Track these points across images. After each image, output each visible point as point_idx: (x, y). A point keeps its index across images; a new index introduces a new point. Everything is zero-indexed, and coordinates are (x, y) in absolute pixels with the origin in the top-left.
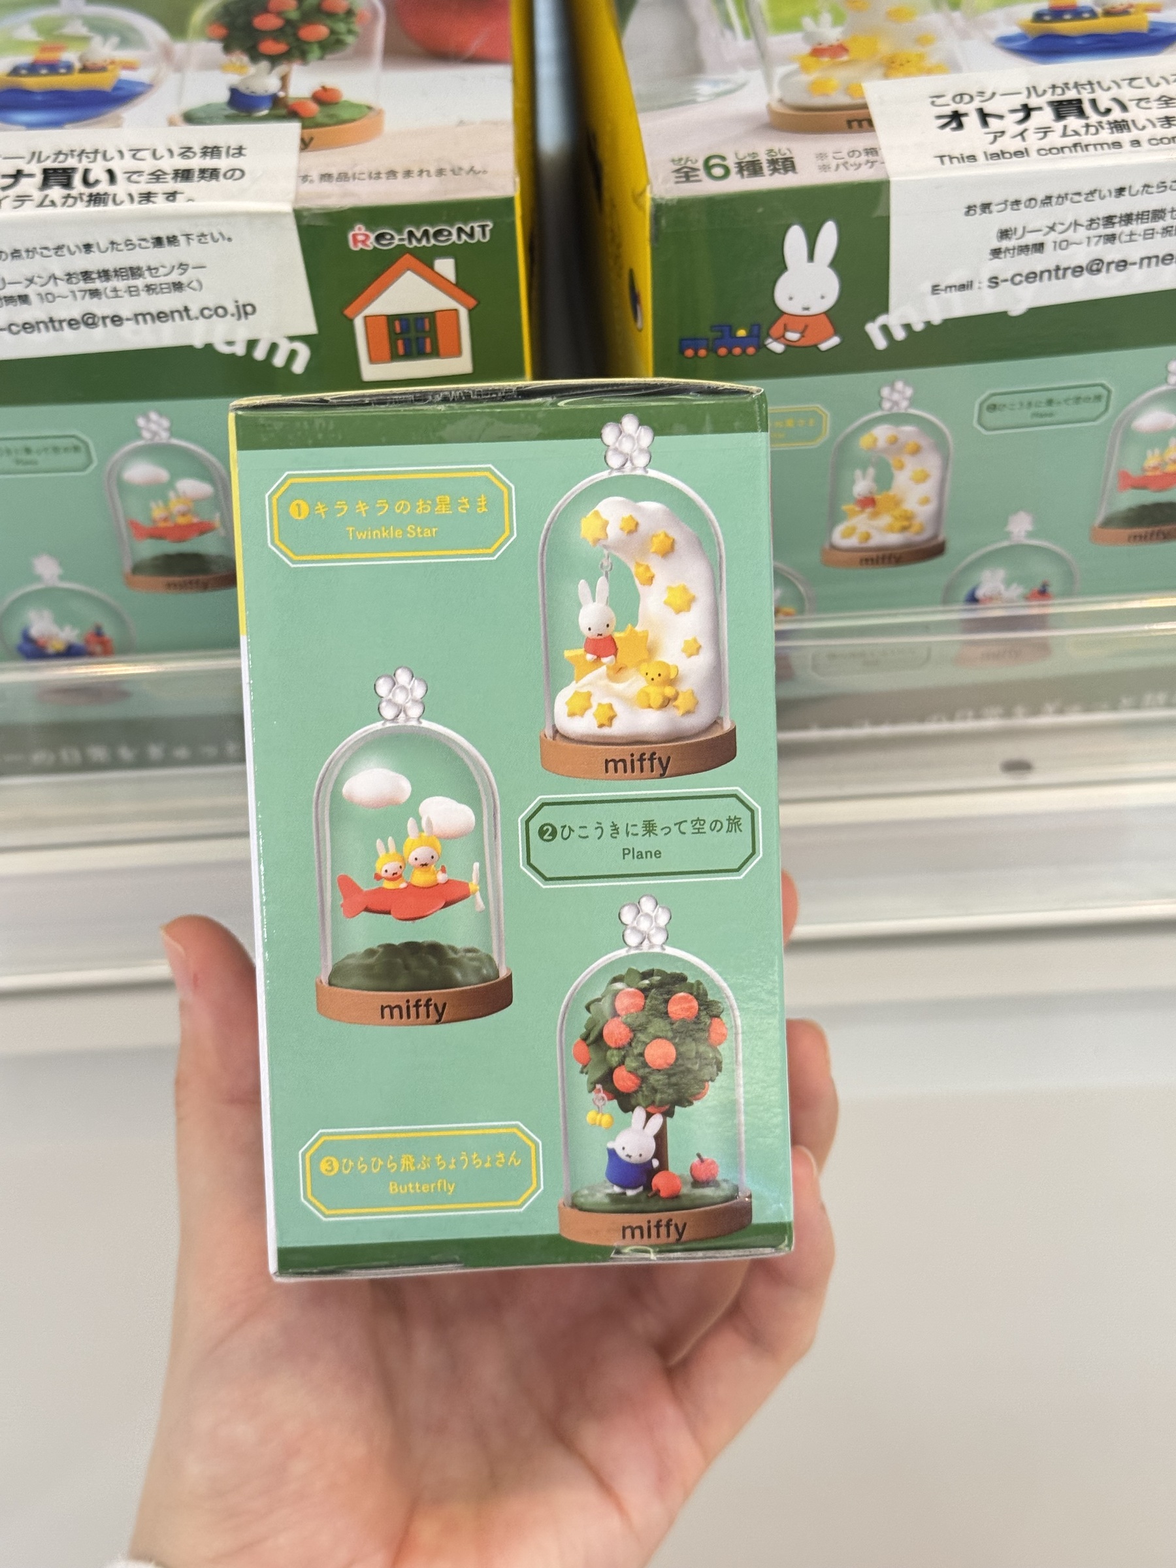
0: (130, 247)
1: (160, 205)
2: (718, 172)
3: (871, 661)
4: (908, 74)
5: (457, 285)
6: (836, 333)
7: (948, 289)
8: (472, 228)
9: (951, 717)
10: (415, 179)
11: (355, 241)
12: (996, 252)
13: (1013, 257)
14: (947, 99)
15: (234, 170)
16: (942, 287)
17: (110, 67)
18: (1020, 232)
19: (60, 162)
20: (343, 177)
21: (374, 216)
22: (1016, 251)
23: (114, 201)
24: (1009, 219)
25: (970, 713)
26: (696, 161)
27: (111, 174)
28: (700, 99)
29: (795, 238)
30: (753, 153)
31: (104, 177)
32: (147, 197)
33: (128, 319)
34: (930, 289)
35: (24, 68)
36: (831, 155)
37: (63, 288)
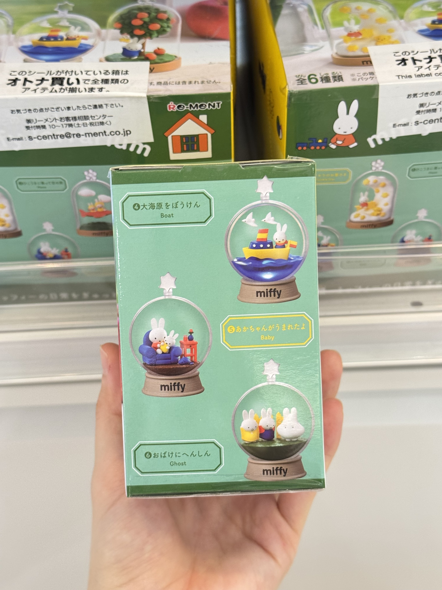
0: (85, 108)
1: (96, 93)
2: (313, 81)
3: (363, 264)
4: (385, 44)
5: (207, 125)
6: (356, 141)
7: (399, 126)
8: (214, 104)
9: (392, 285)
10: (193, 85)
11: (170, 108)
12: (418, 112)
13: (424, 114)
14: (400, 54)
15: (124, 80)
16: (397, 125)
17: (77, 38)
18: (427, 105)
19: (58, 75)
20: (166, 83)
21: (177, 99)
22: (426, 112)
23: (79, 91)
24: (423, 100)
25: (399, 284)
26: (305, 76)
27: (78, 80)
28: (305, 52)
29: (342, 106)
30: (327, 74)
31: (75, 82)
32: (92, 90)
33: (83, 135)
34: (392, 125)
35: (45, 38)
36: (356, 75)
37: (59, 123)
